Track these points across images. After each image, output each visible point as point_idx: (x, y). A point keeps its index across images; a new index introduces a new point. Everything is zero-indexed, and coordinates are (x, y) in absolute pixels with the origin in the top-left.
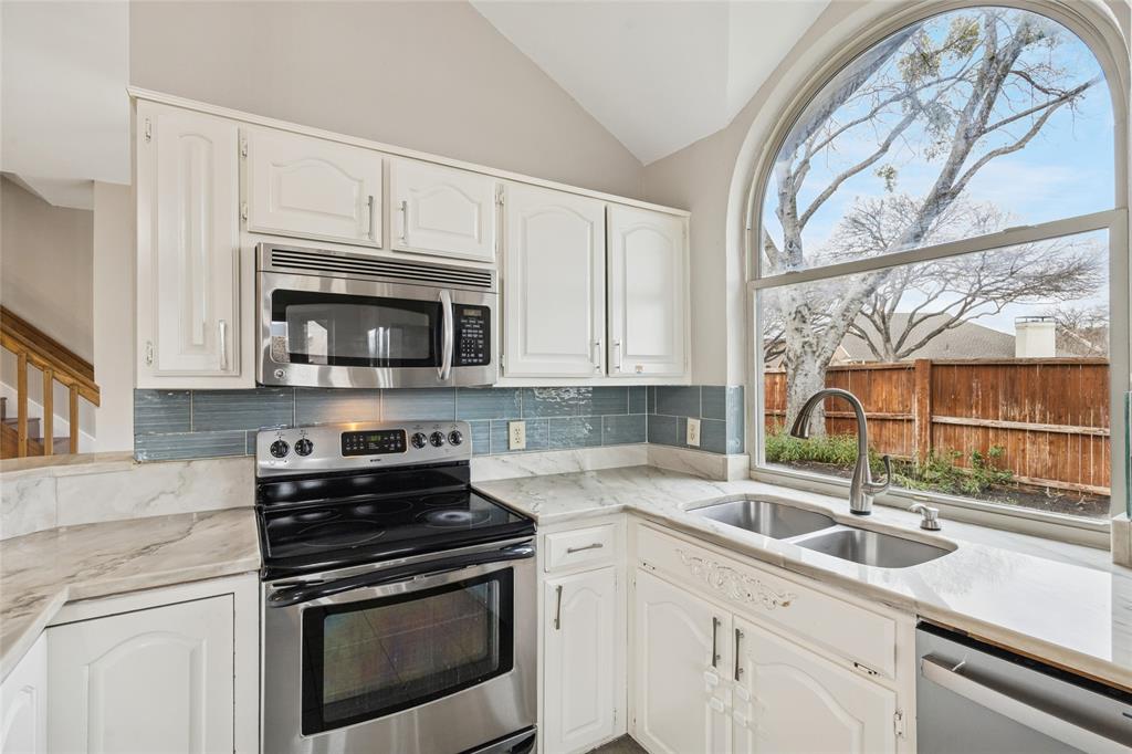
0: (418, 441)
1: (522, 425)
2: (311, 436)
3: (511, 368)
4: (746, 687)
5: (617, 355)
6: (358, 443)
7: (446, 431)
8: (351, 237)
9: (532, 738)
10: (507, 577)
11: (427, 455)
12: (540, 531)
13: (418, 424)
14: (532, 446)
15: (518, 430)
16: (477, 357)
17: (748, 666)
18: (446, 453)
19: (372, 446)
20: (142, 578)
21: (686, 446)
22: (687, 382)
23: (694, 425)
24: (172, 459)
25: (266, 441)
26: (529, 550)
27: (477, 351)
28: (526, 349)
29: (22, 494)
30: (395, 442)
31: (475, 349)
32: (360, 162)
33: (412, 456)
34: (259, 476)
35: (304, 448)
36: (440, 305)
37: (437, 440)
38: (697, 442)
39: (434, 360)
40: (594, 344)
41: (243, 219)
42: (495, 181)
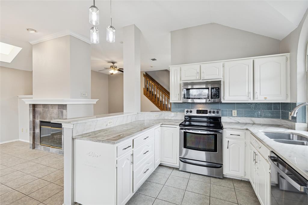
0: (210, 112)
2: (192, 110)
3: (226, 99)
4: (257, 165)
6: (199, 112)
8: (195, 79)
12: (224, 130)
13: (210, 109)
14: (239, 116)
15: (235, 112)
16: (217, 97)
17: (258, 161)
19: (201, 112)
20: (168, 123)
24: (175, 112)
25: (186, 110)
26: (221, 132)
27: (217, 96)
28: (229, 95)
29: (161, 114)
30: (206, 112)
33: (209, 115)
34: (185, 115)
35: (191, 112)
36: (209, 88)
37: (214, 112)
38: (290, 119)
39: (208, 98)
40: (249, 93)
41: (181, 79)
42: (222, 63)
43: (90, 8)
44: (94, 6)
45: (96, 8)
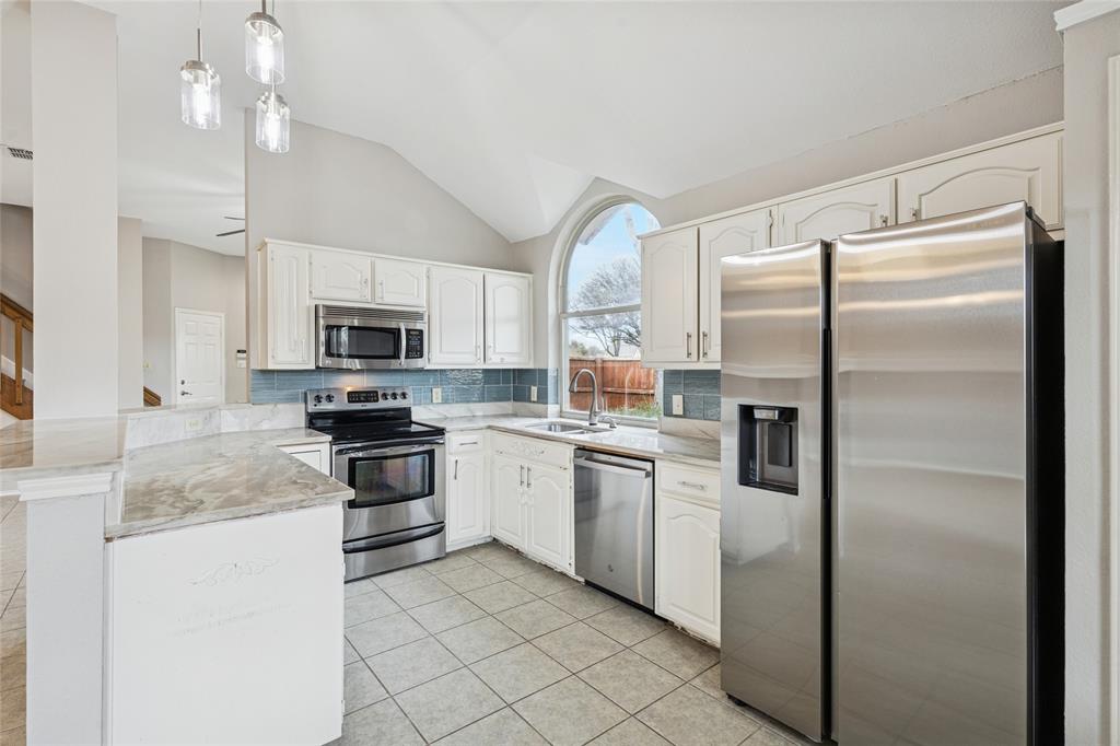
0: (385, 396)
1: (439, 390)
2: (333, 393)
3: (433, 360)
4: (532, 490)
5: (490, 353)
6: (356, 397)
7: (399, 392)
8: (357, 297)
9: (443, 527)
10: (431, 453)
11: (390, 403)
12: (447, 435)
13: (384, 388)
14: (445, 401)
15: (437, 393)
16: (416, 354)
17: (532, 482)
18: (399, 403)
19: (362, 399)
21: (530, 402)
22: (531, 366)
23: (534, 389)
24: (268, 403)
25: (311, 395)
26: (442, 441)
27: (417, 351)
28: (442, 350)
29: (210, 416)
30: (373, 397)
31: (416, 350)
32: (361, 262)
33: (382, 404)
34: (309, 411)
35: (331, 399)
36: (399, 330)
37: (394, 396)
38: (535, 399)
39: (396, 356)
40: (477, 347)
41: (311, 292)
42: (425, 266)
43: (247, 20)
44: (262, 15)
45: (271, 20)
